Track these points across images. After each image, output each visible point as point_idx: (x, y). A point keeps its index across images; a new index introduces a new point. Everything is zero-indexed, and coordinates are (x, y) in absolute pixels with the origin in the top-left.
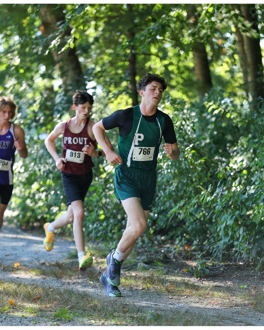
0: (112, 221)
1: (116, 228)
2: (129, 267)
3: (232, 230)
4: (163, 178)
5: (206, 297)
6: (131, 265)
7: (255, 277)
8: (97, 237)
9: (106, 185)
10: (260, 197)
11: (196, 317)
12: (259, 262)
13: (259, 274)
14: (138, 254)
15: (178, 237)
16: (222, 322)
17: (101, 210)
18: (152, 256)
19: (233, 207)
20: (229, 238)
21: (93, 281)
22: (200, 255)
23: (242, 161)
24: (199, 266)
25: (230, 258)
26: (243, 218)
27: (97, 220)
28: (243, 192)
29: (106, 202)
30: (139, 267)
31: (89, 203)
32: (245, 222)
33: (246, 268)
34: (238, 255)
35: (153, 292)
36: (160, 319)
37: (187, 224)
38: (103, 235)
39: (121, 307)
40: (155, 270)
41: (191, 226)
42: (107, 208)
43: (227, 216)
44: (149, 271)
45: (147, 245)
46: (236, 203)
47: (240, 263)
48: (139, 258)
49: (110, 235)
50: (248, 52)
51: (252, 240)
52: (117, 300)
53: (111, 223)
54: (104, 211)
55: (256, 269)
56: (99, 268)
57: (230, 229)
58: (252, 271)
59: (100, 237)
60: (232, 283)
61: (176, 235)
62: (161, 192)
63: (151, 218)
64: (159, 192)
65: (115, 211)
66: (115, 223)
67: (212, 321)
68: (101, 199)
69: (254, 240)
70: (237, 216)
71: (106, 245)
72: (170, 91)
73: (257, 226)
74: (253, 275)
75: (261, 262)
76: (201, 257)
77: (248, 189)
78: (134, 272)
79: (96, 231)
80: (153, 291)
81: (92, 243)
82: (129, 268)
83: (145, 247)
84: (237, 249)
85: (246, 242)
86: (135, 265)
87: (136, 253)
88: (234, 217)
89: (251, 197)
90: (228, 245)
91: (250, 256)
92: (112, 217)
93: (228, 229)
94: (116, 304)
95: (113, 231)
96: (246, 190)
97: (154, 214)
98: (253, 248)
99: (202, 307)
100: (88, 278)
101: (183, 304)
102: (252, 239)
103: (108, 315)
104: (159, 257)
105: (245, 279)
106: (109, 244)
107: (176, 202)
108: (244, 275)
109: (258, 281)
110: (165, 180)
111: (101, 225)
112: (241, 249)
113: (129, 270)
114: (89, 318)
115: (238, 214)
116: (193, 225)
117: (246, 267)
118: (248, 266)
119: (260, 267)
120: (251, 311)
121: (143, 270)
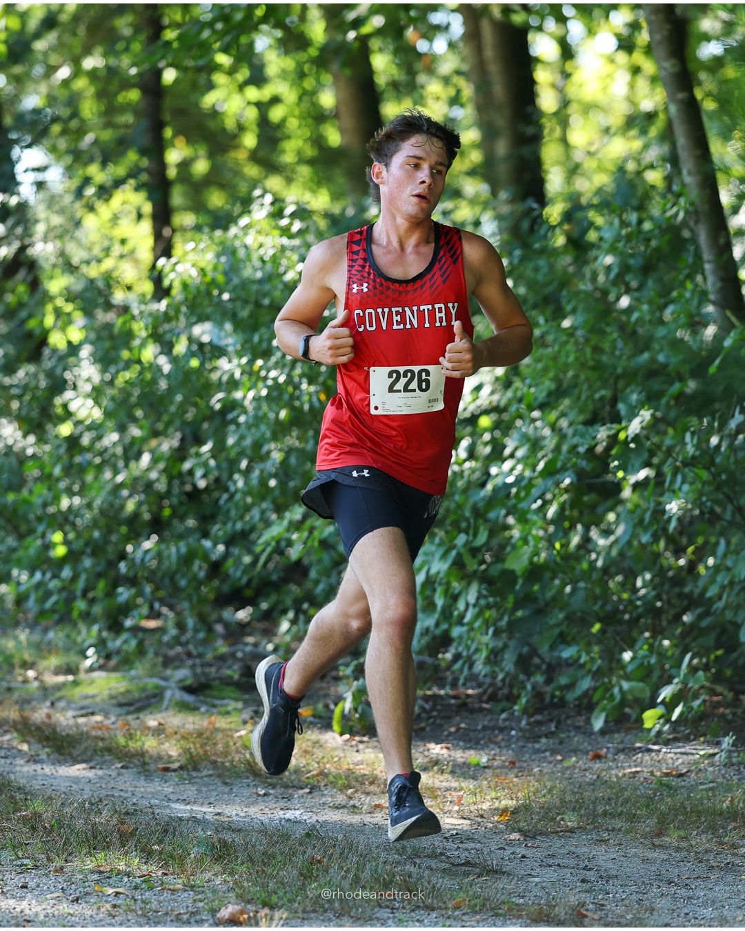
0: (87, 562)
1: (101, 585)
2: (139, 700)
3: (446, 592)
4: (242, 438)
5: (367, 790)
6: (143, 695)
7: (513, 733)
8: (42, 613)
9: (72, 457)
10: (528, 494)
11: (338, 851)
12: (524, 688)
13: (524, 723)
14: (167, 662)
15: (285, 612)
16: (415, 864)
17: (54, 532)
18: (207, 670)
19: (451, 525)
20: (436, 616)
21: (28, 742)
22: (351, 668)
23: (478, 388)
24: (345, 699)
25: (440, 675)
26: (480, 557)
27: (42, 561)
28: (480, 481)
29: (70, 508)
30: (170, 700)
31: (21, 510)
32: (485, 570)
33: (485, 706)
34: (461, 670)
35: (210, 776)
36: (229, 855)
37: (313, 574)
38: (61, 607)
39: (115, 821)
40: (215, 710)
41: (324, 579)
42: (74, 525)
43: (433, 548)
44: (197, 712)
45: (193, 637)
46: (459, 512)
47: (470, 692)
48: (168, 672)
49: (81, 605)
50: (495, 70)
51: (503, 623)
52: (101, 801)
53: (86, 570)
54: (65, 534)
55: (516, 708)
56: (48, 703)
57: (440, 590)
58: (504, 716)
59: (53, 611)
60: (445, 751)
61: (281, 607)
62: (236, 476)
63: (206, 557)
64: (230, 477)
65: (96, 534)
66: (100, 569)
67: (385, 862)
68: (56, 499)
69: (510, 623)
70: (462, 550)
71: (68, 636)
72: (266, 177)
73: (520, 581)
74: (506, 728)
75: (529, 687)
76: (353, 672)
77: (494, 470)
78: (152, 716)
79: (40, 593)
80: (210, 772)
81: (27, 631)
82: (138, 705)
83: (187, 643)
84: (460, 649)
85: (487, 629)
86: (155, 696)
87: (160, 659)
88: (454, 553)
89: (503, 493)
90: (434, 638)
91: (497, 669)
92: (89, 550)
93: (434, 590)
94: (99, 812)
95: (90, 595)
96: (487, 475)
97: (215, 544)
98: (506, 646)
99: (354, 821)
100: (15, 735)
101: (298, 813)
102: (506, 618)
103: (75, 844)
104: (229, 672)
105: (483, 738)
106: (79, 633)
107: (280, 509)
108: (480, 727)
109: (521, 744)
110: (248, 442)
111: (55, 576)
112: (472, 649)
113: (139, 710)
114: (16, 854)
115: (465, 545)
116: (329, 576)
117: (487, 702)
118: (493, 698)
119: (527, 702)
120: (498, 833)
121: (180, 711)
